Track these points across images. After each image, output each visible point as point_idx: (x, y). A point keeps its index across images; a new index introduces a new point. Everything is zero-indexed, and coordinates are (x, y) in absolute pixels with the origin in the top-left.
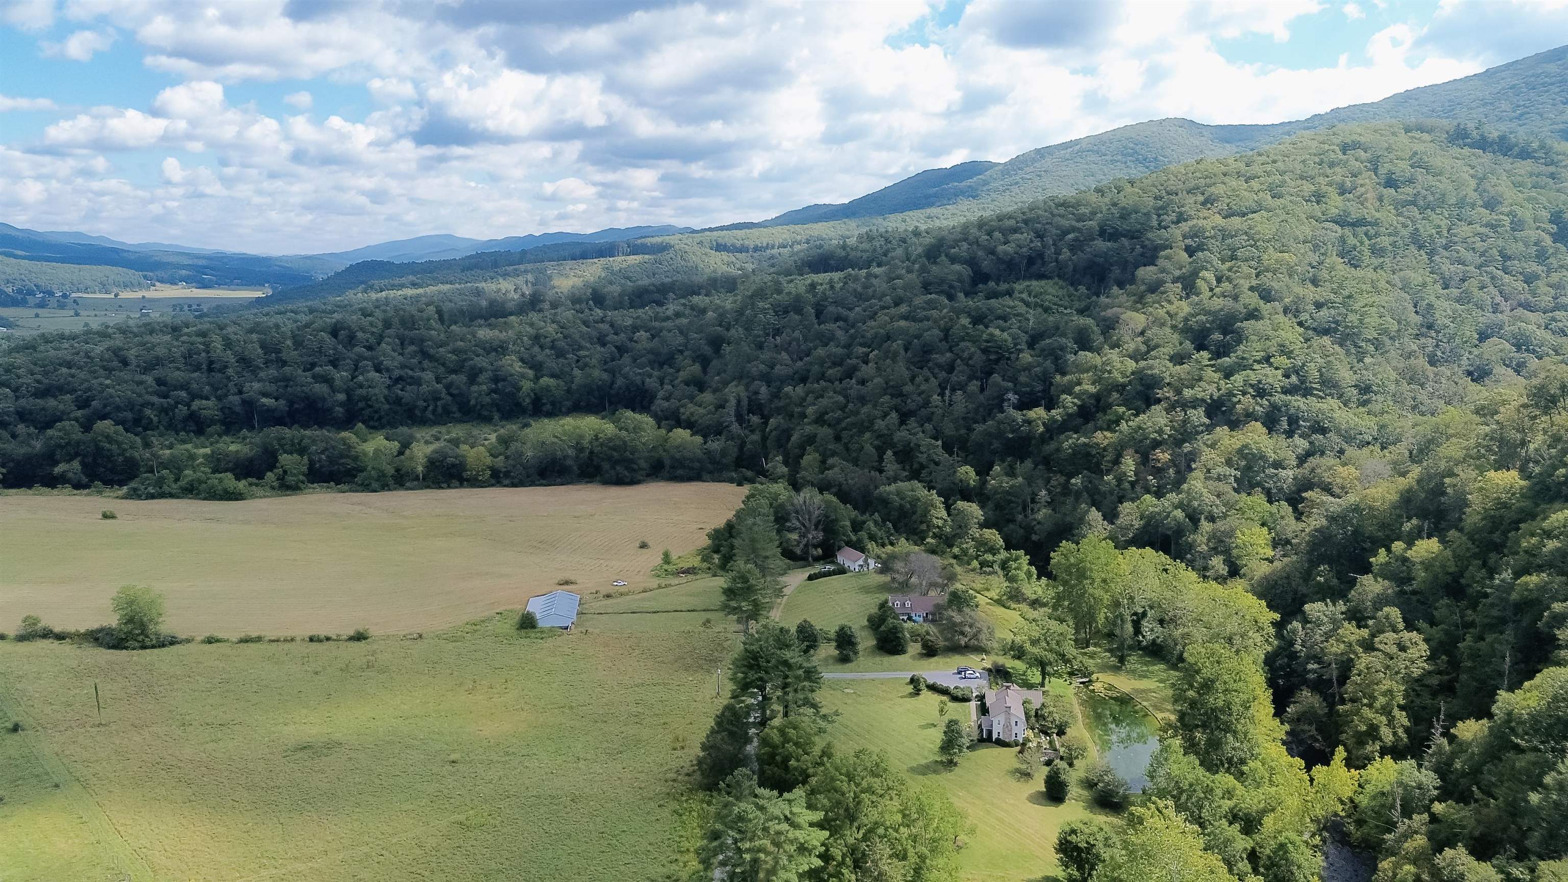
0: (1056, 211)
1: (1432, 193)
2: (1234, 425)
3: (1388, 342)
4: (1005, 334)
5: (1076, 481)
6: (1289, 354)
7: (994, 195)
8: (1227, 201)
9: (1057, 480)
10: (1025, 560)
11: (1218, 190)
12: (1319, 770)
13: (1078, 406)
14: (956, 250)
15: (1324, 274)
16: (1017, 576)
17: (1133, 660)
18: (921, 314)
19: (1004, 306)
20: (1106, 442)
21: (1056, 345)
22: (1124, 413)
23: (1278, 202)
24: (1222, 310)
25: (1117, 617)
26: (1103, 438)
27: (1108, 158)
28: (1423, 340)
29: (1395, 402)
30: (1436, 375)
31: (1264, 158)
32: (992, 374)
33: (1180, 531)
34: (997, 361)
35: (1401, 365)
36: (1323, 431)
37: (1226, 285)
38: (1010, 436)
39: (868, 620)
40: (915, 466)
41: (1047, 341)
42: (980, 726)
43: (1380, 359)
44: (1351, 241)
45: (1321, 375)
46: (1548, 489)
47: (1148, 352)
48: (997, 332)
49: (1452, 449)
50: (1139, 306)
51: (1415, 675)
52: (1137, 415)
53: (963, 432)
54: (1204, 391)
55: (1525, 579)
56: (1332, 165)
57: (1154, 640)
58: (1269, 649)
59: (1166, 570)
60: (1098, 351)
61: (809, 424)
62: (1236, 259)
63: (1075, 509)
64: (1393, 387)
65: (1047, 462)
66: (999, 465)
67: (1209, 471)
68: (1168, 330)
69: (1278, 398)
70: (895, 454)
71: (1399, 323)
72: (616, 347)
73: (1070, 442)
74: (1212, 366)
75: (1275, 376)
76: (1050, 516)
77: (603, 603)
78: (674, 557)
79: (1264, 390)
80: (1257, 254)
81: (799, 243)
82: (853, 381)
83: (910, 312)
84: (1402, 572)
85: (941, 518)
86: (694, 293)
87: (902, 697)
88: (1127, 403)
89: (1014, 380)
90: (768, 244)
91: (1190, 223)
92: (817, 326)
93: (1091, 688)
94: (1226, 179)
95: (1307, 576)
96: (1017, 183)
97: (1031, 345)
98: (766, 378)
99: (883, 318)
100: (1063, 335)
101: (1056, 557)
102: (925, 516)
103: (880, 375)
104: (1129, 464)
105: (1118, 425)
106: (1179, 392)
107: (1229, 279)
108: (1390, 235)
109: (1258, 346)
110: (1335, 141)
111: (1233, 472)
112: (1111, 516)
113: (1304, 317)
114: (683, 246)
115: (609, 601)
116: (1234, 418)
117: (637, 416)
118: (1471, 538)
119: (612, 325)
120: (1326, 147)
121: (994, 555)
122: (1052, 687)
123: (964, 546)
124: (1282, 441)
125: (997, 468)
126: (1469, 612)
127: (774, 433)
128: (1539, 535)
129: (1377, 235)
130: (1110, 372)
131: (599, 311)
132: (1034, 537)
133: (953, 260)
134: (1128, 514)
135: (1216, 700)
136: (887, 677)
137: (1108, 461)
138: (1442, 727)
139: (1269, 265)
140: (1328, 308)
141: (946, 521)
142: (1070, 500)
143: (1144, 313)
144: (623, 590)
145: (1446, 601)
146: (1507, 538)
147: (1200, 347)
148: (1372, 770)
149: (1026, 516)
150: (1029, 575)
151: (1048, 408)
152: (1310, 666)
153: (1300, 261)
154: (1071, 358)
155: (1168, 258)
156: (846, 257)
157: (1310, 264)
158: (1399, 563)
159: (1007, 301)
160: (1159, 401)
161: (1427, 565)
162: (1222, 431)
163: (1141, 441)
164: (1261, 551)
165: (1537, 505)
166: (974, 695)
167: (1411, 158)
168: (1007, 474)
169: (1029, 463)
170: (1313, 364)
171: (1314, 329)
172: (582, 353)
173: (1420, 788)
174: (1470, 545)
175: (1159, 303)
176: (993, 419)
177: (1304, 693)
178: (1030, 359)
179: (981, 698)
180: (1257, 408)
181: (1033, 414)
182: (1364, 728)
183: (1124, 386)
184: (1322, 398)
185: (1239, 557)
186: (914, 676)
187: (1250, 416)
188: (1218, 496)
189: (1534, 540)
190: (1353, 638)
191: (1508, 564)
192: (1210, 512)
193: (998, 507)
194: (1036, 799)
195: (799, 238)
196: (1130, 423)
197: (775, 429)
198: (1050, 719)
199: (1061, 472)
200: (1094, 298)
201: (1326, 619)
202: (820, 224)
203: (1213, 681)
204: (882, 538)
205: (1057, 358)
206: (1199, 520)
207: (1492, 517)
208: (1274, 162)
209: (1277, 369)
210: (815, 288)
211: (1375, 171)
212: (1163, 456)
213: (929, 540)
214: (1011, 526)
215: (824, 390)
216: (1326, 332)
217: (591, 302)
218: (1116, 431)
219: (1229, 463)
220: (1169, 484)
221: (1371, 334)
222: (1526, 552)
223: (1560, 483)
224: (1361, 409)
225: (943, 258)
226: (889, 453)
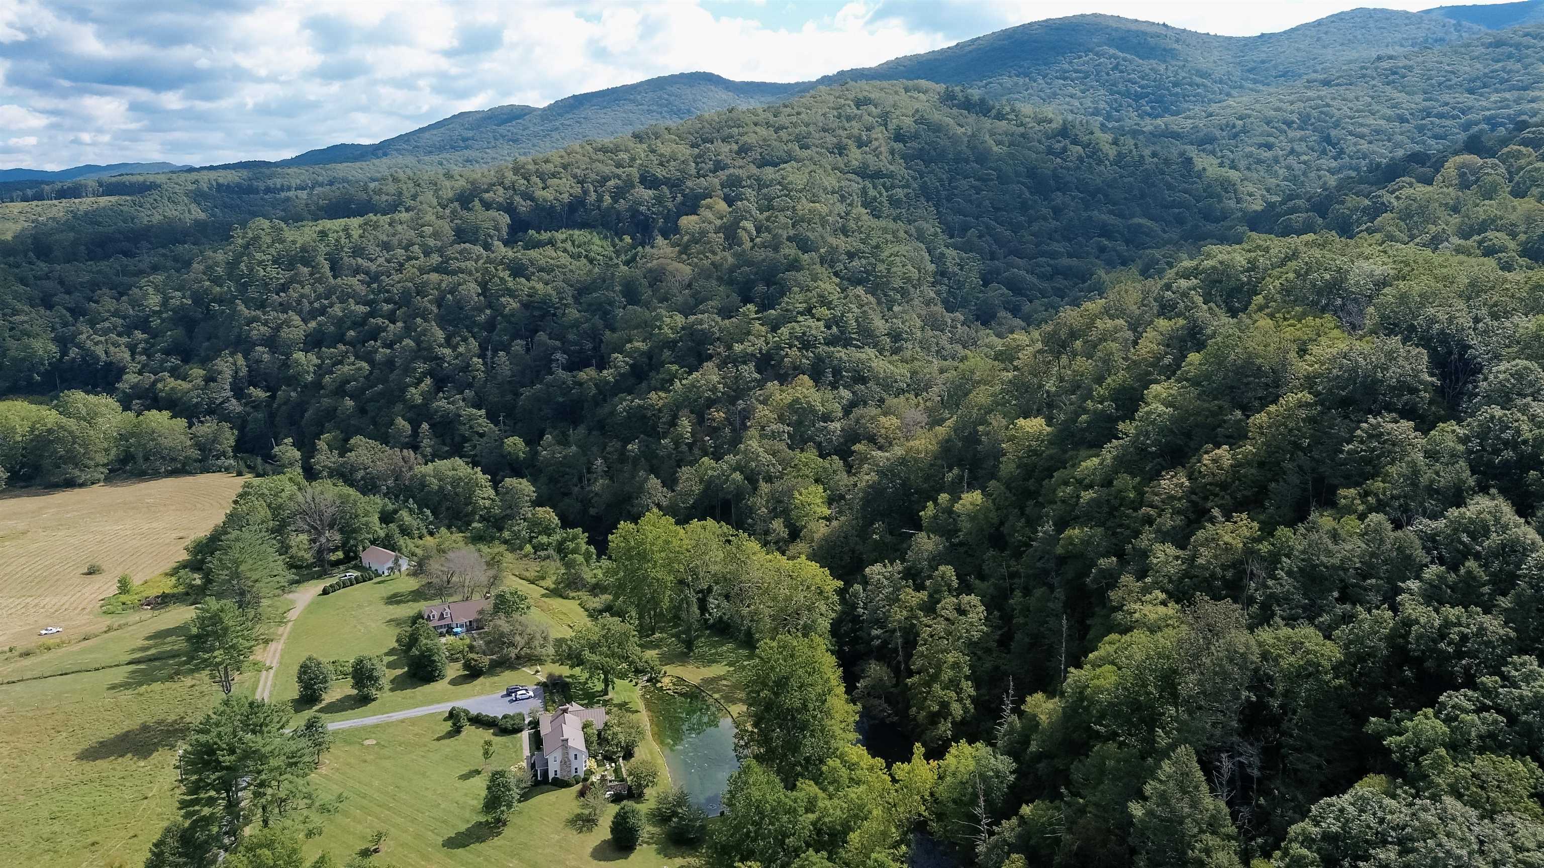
0: (594, 157)
1: (935, 149)
2: (784, 380)
3: (912, 290)
4: (549, 287)
5: (633, 447)
6: (829, 305)
7: (535, 141)
8: (759, 150)
9: (614, 445)
10: (583, 538)
11: (751, 139)
12: (901, 769)
13: (631, 366)
14: (491, 194)
15: (852, 224)
16: (574, 560)
17: (702, 646)
18: (454, 265)
19: (545, 257)
20: (661, 403)
21: (603, 299)
22: (677, 371)
23: (806, 153)
24: (764, 260)
25: (682, 600)
26: (657, 399)
27: (646, 107)
28: (938, 287)
29: (922, 348)
30: (953, 320)
31: (789, 110)
32: (537, 331)
33: (739, 495)
34: (542, 317)
35: (924, 313)
36: (863, 380)
37: (766, 235)
38: (561, 400)
39: (397, 641)
40: (457, 439)
41: (594, 295)
42: (533, 766)
43: (906, 308)
44: (872, 193)
45: (859, 325)
46: (1073, 435)
47: (697, 305)
48: (540, 286)
49: (981, 396)
50: (684, 257)
51: (975, 639)
52: (690, 373)
53: (509, 397)
54: (753, 345)
55: (1068, 532)
56: (849, 119)
57: (721, 617)
58: (834, 615)
59: (729, 541)
60: (647, 305)
61: (326, 396)
62: (773, 209)
63: (633, 477)
64: (919, 334)
65: (601, 426)
66: (551, 434)
67: (763, 428)
68: (714, 283)
69: (822, 349)
70: (432, 426)
71: (920, 272)
72: (69, 310)
73: (624, 404)
74: (758, 319)
75: (817, 328)
76: (608, 487)
77: (19, 664)
78: (136, 582)
79: (809, 342)
80: (792, 204)
81: (321, 185)
82: (379, 343)
83: (442, 263)
84: (949, 524)
85: (489, 498)
86: (177, 241)
87: (438, 739)
88: (679, 360)
89: (561, 338)
90: (282, 186)
91: (727, 172)
92: (331, 280)
93: (659, 685)
94: (757, 129)
95: (863, 532)
96: (557, 129)
97: (576, 299)
98: (271, 343)
99: (411, 269)
100: (610, 288)
101: (614, 539)
102: (470, 497)
103: (410, 337)
104: (685, 425)
105: (672, 385)
106: (729, 347)
107: (768, 229)
108: (903, 187)
109: (800, 298)
110: (850, 96)
111: (787, 429)
112: (670, 482)
113: (839, 266)
114: (172, 185)
115: (27, 662)
116: (782, 372)
117: (91, 398)
118: (1008, 487)
119: (62, 282)
120: (843, 101)
121: (549, 535)
122: (617, 693)
123: (516, 528)
124: (829, 395)
125: (548, 437)
126: (1013, 562)
127: (284, 408)
128: (1073, 484)
129: (893, 187)
130: (660, 328)
131: (42, 265)
132: (592, 511)
133: (487, 206)
134: (688, 479)
135: (792, 700)
136: (420, 714)
137: (664, 423)
138: (1012, 702)
139: (804, 215)
140: (860, 258)
141: (493, 500)
142: (627, 468)
143: (689, 264)
144: (51, 642)
145: (991, 553)
146: (1042, 486)
147: (746, 300)
148: (950, 759)
149: (582, 488)
150: (587, 557)
151: (601, 367)
152: (875, 632)
153: (831, 212)
154: (620, 312)
155: (709, 207)
156: (369, 201)
157: (839, 215)
158: (946, 515)
159: (549, 251)
160: (710, 357)
161: (972, 517)
162: (773, 386)
163: (696, 401)
164: (819, 510)
165: (1065, 452)
166: (527, 722)
167: (913, 116)
168: (559, 443)
169: (582, 430)
170: (850, 315)
171: (849, 280)
172: (17, 318)
173: (998, 777)
174: (1008, 494)
175: (703, 253)
176: (541, 382)
177: (873, 666)
178: (578, 315)
179: (535, 724)
180: (804, 361)
181: (583, 375)
182: (936, 708)
183: (675, 342)
184: (860, 347)
185: (799, 518)
186: (453, 709)
187: (798, 370)
188: (774, 455)
189: (1069, 489)
190: (914, 602)
191: (1047, 516)
192: (768, 471)
193: (552, 480)
194: (600, 853)
195: (320, 179)
196: (684, 382)
197: (285, 403)
198: (615, 742)
199: (617, 437)
200: (640, 248)
201: (886, 582)
202: (345, 164)
203: (787, 678)
204: (418, 529)
205: (606, 313)
206: (757, 481)
207: (1026, 465)
208: (799, 114)
209: (818, 320)
210: (327, 236)
211: (886, 125)
212: (718, 415)
213: (475, 525)
214: (567, 500)
215: (345, 355)
216: (859, 282)
217: (31, 254)
218: (670, 391)
219: (781, 419)
220: (725, 443)
221: (897, 283)
222: (1063, 502)
223: (1082, 430)
224: (895, 357)
225: (477, 202)
226: (425, 426)
